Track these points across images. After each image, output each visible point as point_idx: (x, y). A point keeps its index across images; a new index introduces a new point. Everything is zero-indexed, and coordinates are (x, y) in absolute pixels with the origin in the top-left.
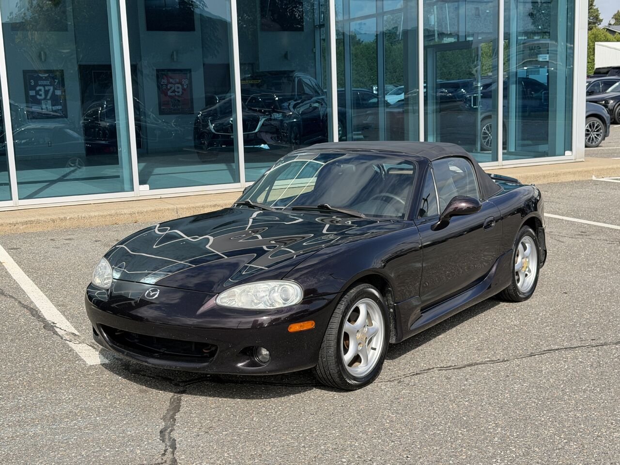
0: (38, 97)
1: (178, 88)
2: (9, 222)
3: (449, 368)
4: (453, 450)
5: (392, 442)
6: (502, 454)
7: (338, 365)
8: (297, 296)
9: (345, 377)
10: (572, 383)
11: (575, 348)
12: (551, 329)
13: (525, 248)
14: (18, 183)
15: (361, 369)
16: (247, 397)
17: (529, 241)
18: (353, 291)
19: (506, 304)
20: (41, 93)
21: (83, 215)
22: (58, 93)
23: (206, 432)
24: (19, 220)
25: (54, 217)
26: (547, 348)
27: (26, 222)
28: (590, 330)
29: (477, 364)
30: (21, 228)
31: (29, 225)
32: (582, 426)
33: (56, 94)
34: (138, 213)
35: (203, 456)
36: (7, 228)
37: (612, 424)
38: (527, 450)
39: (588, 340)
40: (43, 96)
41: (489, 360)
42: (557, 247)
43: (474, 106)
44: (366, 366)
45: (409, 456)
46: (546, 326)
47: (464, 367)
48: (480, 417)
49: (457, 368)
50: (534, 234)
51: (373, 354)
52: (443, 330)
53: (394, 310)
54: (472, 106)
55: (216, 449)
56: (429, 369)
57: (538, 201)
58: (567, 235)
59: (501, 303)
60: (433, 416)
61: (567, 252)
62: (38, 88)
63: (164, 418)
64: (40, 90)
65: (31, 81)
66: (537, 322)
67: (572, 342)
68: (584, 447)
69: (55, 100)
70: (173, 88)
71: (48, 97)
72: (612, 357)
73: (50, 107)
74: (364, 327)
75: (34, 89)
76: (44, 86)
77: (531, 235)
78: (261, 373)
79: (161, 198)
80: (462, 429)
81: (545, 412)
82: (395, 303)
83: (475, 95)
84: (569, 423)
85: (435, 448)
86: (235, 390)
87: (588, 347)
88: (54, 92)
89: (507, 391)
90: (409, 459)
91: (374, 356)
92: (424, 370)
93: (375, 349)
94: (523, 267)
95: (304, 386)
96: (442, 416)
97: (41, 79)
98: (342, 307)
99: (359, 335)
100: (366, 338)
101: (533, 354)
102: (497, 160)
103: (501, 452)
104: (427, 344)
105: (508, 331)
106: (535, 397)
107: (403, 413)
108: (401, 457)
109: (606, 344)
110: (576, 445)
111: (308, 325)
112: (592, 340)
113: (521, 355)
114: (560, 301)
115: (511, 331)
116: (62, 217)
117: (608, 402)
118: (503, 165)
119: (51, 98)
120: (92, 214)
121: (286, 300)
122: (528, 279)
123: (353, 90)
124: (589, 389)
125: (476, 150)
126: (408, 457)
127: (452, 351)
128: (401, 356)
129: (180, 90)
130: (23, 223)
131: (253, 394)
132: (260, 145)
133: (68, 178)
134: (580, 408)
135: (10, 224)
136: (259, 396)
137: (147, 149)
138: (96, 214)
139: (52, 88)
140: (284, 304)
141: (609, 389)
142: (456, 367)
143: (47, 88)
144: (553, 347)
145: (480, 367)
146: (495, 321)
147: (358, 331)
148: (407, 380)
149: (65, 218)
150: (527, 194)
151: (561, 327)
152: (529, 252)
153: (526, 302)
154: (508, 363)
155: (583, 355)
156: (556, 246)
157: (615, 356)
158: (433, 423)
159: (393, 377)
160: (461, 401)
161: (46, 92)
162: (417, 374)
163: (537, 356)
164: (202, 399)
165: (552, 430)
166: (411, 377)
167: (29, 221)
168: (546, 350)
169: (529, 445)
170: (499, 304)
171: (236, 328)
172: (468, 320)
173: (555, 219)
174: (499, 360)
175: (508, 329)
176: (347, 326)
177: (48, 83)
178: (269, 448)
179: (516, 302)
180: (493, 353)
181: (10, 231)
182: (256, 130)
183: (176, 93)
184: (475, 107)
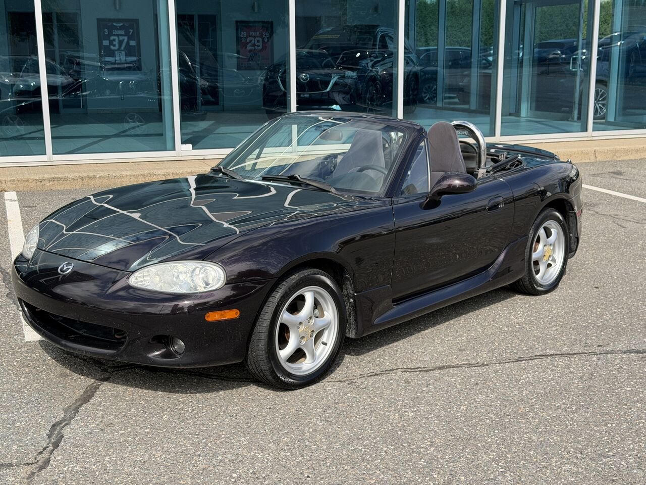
0: (112, 47)
1: (258, 41)
2: (35, 177)
3: (415, 370)
4: (365, 472)
5: (303, 456)
6: (419, 480)
7: (270, 362)
8: (219, 280)
9: (279, 376)
10: (548, 397)
11: (574, 354)
12: (557, 329)
13: (548, 234)
14: (52, 138)
15: (307, 366)
16: (172, 390)
17: (554, 226)
18: (295, 278)
19: (521, 297)
20: (114, 43)
21: (114, 174)
22: (133, 43)
23: (102, 430)
24: (46, 176)
25: (83, 175)
26: (541, 353)
27: (53, 178)
28: (602, 333)
29: (449, 367)
30: (48, 184)
31: (56, 182)
32: (532, 453)
33: (130, 44)
34: (173, 174)
35: (81, 458)
36: (33, 184)
37: (569, 453)
38: (450, 477)
39: (593, 346)
40: (117, 47)
41: (466, 363)
42: (615, 233)
43: (573, 68)
44: (313, 362)
45: (310, 476)
46: (553, 326)
47: (433, 370)
48: (418, 433)
49: (425, 371)
50: (561, 218)
51: (324, 350)
52: (433, 324)
53: (354, 300)
54: (571, 68)
55: (100, 451)
56: (393, 370)
57: (574, 181)
58: (634, 219)
59: (517, 295)
60: (366, 427)
61: (624, 240)
62: (112, 38)
63: (66, 410)
64: (114, 40)
65: (105, 30)
66: (545, 321)
67: (574, 347)
68: (520, 479)
69: (130, 51)
70: (253, 42)
71: (122, 48)
72: (611, 368)
73: (123, 58)
74: (311, 318)
75: (109, 39)
76: (118, 35)
77: (556, 219)
78: (175, 365)
79: (204, 159)
80: (389, 447)
81: (496, 431)
82: (356, 292)
83: (575, 57)
84: (518, 448)
85: (345, 468)
86: (163, 381)
87: (589, 354)
88: (128, 43)
89: (466, 402)
90: (309, 479)
91: (323, 352)
92: (386, 371)
93: (325, 344)
94: (544, 256)
95: (241, 381)
96: (375, 429)
97: (116, 28)
98: (278, 295)
99: (302, 328)
100: (313, 331)
101: (520, 359)
102: (586, 130)
103: (419, 478)
104: (405, 340)
105: (506, 329)
106: (495, 412)
107: (334, 421)
108: (301, 476)
109: (612, 352)
110: (512, 476)
111: (232, 314)
112: (599, 346)
113: (506, 360)
114: (585, 297)
115: (510, 329)
116: (91, 174)
117: (577, 425)
118: (592, 137)
119: (125, 48)
120: (124, 173)
121: (207, 284)
122: (551, 269)
123: (447, 49)
124: (563, 406)
125: (573, 118)
126: (308, 477)
127: (430, 349)
128: (369, 352)
129: (260, 44)
130: (50, 180)
131: (180, 387)
132: (333, 105)
133: (128, 133)
134: (540, 430)
135: (36, 180)
136: (184, 390)
137: (223, 106)
138: (128, 173)
139: (126, 38)
140: (205, 288)
141: (588, 408)
142: (424, 369)
143: (121, 38)
144: (549, 352)
145: (451, 370)
146: (498, 317)
147: (300, 323)
148: (359, 381)
149: (95, 177)
150: (563, 172)
151: (570, 328)
152: (554, 239)
153: (546, 296)
154: (485, 369)
155: (578, 364)
156: (614, 231)
157: (615, 367)
158: (360, 437)
159: (347, 377)
160: (407, 411)
161: (121, 42)
162: (375, 375)
163: (524, 361)
164: (121, 388)
165: (493, 455)
166: (367, 378)
167: (57, 178)
168: (538, 354)
169: (456, 472)
170: (515, 296)
171: (158, 313)
172: (467, 315)
173: (629, 200)
174: (478, 363)
175: (507, 326)
176: (285, 317)
177: (122, 32)
178: (159, 455)
179: (533, 295)
180: (475, 355)
181: (35, 188)
182: (328, 89)
183: (256, 47)
184: (574, 70)
